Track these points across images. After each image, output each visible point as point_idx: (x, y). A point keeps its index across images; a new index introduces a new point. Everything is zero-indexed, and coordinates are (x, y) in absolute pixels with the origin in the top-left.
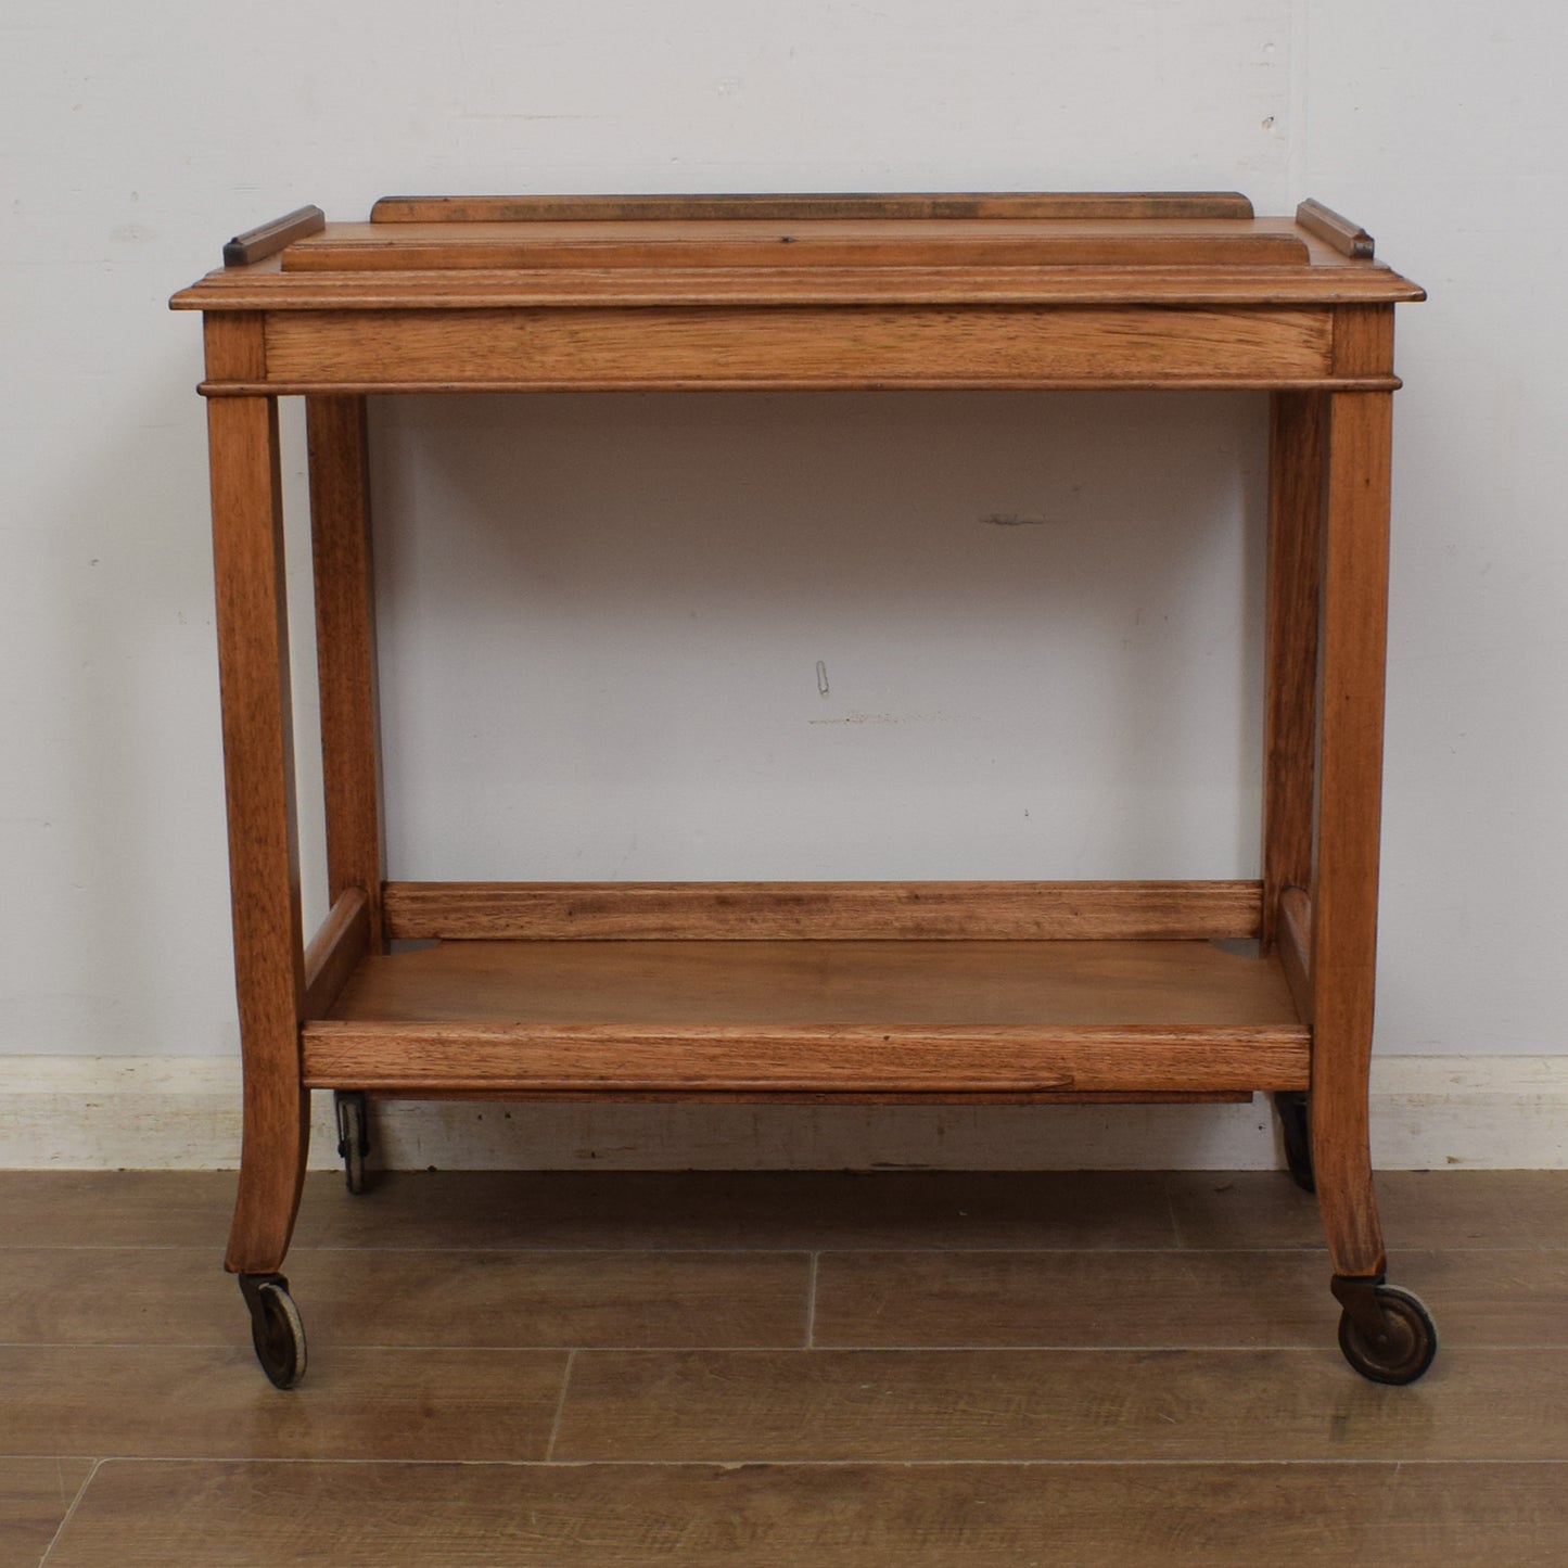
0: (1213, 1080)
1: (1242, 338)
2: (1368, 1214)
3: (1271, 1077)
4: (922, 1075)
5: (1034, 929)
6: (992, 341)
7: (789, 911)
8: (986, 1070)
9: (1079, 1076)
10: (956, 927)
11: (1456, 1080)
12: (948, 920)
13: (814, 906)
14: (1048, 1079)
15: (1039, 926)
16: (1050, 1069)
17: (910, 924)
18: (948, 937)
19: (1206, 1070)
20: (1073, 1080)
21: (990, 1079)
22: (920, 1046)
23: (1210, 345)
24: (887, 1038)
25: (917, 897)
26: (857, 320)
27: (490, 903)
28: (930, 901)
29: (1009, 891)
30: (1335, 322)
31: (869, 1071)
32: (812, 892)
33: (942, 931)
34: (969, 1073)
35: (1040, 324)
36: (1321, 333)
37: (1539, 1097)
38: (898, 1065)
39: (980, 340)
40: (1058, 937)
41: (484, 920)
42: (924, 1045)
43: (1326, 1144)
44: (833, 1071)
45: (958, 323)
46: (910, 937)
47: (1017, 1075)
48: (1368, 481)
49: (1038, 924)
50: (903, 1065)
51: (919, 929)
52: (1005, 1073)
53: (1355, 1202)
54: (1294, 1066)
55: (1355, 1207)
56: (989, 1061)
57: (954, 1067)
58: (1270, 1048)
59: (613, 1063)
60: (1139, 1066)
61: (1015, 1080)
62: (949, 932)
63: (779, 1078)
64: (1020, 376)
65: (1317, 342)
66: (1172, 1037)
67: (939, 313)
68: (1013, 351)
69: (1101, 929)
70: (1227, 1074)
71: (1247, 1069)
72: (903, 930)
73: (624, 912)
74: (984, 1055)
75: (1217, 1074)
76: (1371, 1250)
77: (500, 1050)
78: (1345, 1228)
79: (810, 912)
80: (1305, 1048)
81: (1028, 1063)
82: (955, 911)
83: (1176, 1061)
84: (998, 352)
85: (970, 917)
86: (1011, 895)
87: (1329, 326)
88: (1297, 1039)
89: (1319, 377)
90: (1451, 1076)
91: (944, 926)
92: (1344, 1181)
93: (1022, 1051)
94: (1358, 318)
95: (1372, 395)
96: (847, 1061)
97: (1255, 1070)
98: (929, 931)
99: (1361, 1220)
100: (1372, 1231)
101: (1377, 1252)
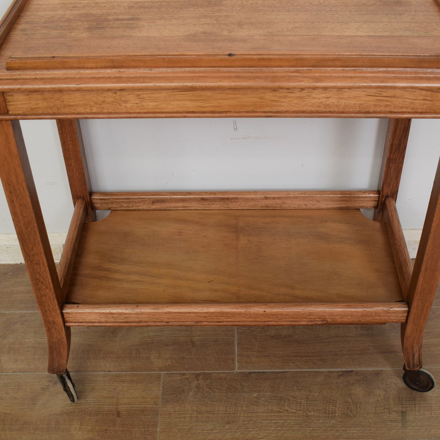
0: (374, 321)
1: (425, 98)
2: (419, 354)
3: (393, 319)
4: (276, 320)
5: (304, 206)
7: (225, 202)
8: (298, 319)
9: (329, 320)
10: (279, 206)
12: (277, 204)
13: (233, 200)
14: (319, 321)
15: (306, 206)
16: (320, 319)
17: (264, 205)
18: (276, 209)
19: (372, 318)
20: (327, 321)
21: (299, 321)
22: (276, 313)
24: (265, 311)
25: (267, 198)
27: (126, 200)
28: (271, 199)
29: (297, 196)
31: (258, 320)
32: (232, 196)
33: (274, 207)
38: (268, 318)
40: (311, 208)
41: (125, 205)
42: (278, 313)
43: (409, 337)
44: (246, 319)
46: (264, 208)
49: (306, 205)
50: (270, 318)
51: (267, 206)
52: (305, 320)
53: (415, 352)
54: (402, 317)
55: (415, 353)
56: (299, 317)
57: (288, 318)
58: (394, 313)
59: (171, 318)
60: (350, 317)
61: (308, 322)
62: (277, 207)
69: (326, 206)
70: (379, 319)
71: (386, 318)
72: (262, 206)
73: (170, 202)
74: (298, 315)
75: (376, 319)
76: (418, 363)
77: (132, 316)
78: (411, 358)
79: (232, 202)
80: (406, 313)
81: (312, 317)
82: (279, 202)
83: (362, 316)
84: (321, 103)
85: (284, 203)
86: (297, 197)
88: (404, 310)
91: (275, 206)
92: (413, 346)
93: (311, 314)
96: (251, 317)
97: (388, 318)
98: (270, 207)
99: (416, 356)
100: (419, 359)
101: (420, 364)
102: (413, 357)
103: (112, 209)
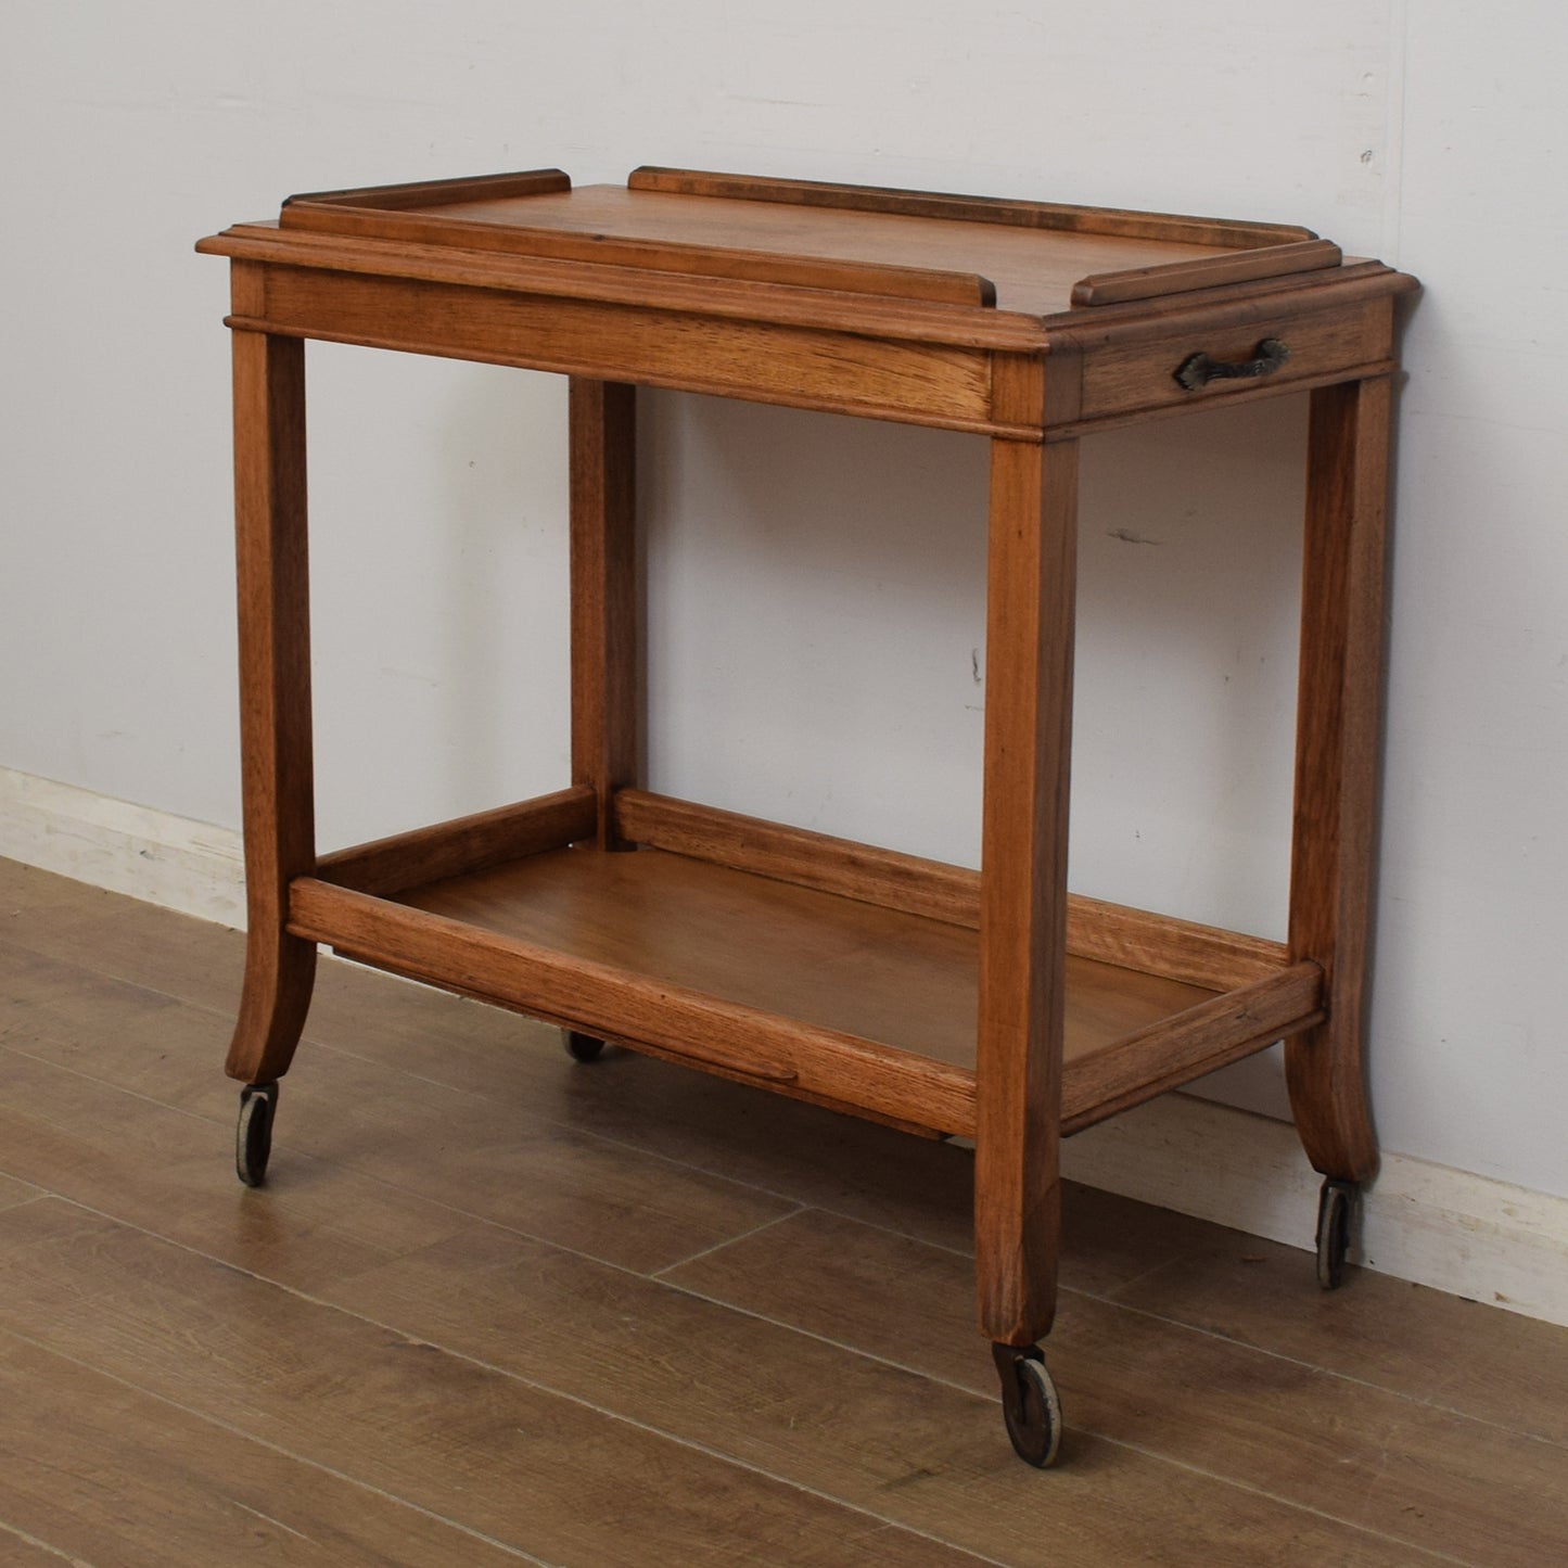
0: (903, 1109)
1: (919, 374)
3: (949, 1120)
4: (688, 1040)
6: (731, 351)
7: (902, 883)
8: (733, 1049)
9: (802, 1075)
11: (1508, 1212)
13: (920, 883)
14: (777, 1069)
16: (781, 1062)
19: (899, 1097)
20: (796, 1078)
21: (733, 1057)
22: (685, 1012)
23: (895, 377)
24: (663, 996)
26: (636, 320)
27: (687, 823)
30: (992, 362)
31: (651, 1025)
32: (921, 869)
34: (721, 1048)
35: (765, 339)
36: (982, 378)
38: (671, 1025)
39: (722, 349)
41: (683, 837)
42: (690, 1012)
43: (985, 1200)
44: (625, 1017)
45: (705, 330)
47: (756, 1060)
48: (1020, 533)
50: (674, 1026)
52: (747, 1054)
53: (1005, 1267)
54: (966, 1114)
55: (1005, 1271)
56: (735, 1040)
57: (711, 1039)
59: (480, 967)
60: (847, 1078)
61: (752, 1064)
63: (587, 1012)
64: (750, 387)
65: (979, 386)
66: (873, 1056)
67: (693, 319)
68: (745, 363)
70: (915, 1106)
71: (931, 1105)
73: (780, 853)
74: (732, 1033)
75: (906, 1103)
76: (1010, 1319)
77: (408, 934)
78: (994, 1287)
79: (918, 889)
81: (761, 1049)
83: (876, 1081)
87: (988, 371)
88: (970, 1086)
89: (976, 421)
90: (1506, 1206)
92: (997, 1243)
93: (761, 1037)
94: (1013, 365)
95: (1023, 445)
96: (635, 1011)
99: (1007, 1286)
100: (1014, 1300)
101: (1014, 1321)
102: (1000, 1288)
103: (657, 844)
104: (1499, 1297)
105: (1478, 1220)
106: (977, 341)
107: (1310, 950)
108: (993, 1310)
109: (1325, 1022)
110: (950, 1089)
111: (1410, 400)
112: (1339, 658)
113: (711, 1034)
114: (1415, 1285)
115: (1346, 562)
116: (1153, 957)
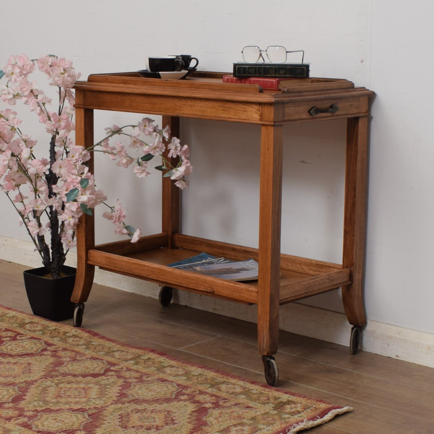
1: (244, 110)
3: (252, 299)
6: (199, 107)
8: (199, 285)
9: (216, 291)
11: (399, 333)
14: (209, 290)
16: (210, 288)
19: (239, 294)
20: (214, 291)
21: (199, 288)
22: (187, 277)
23: (238, 111)
24: (181, 273)
26: (176, 100)
27: (192, 241)
30: (262, 107)
31: (178, 281)
34: (196, 285)
35: (207, 103)
36: (259, 110)
37: (418, 343)
39: (197, 106)
41: (191, 245)
44: (172, 279)
45: (193, 102)
48: (268, 149)
50: (184, 280)
52: (202, 286)
54: (256, 297)
55: (265, 337)
56: (199, 283)
59: (136, 269)
60: (227, 291)
61: (203, 288)
64: (203, 116)
65: (258, 112)
67: (189, 99)
68: (202, 110)
70: (243, 296)
71: (247, 296)
75: (241, 296)
77: (118, 262)
81: (206, 285)
83: (233, 291)
87: (261, 109)
88: (257, 290)
89: (258, 121)
90: (398, 332)
92: (263, 330)
93: (206, 282)
94: (266, 107)
95: (269, 127)
96: (174, 277)
97: (249, 297)
99: (265, 341)
100: (267, 344)
101: (267, 350)
102: (263, 341)
103: (184, 247)
104: (397, 356)
105: (391, 336)
106: (257, 101)
107: (348, 265)
108: (262, 347)
109: (352, 284)
110: (252, 291)
111: (373, 124)
112: (355, 189)
113: (193, 282)
114: (376, 354)
115: (356, 163)
116: (309, 270)
